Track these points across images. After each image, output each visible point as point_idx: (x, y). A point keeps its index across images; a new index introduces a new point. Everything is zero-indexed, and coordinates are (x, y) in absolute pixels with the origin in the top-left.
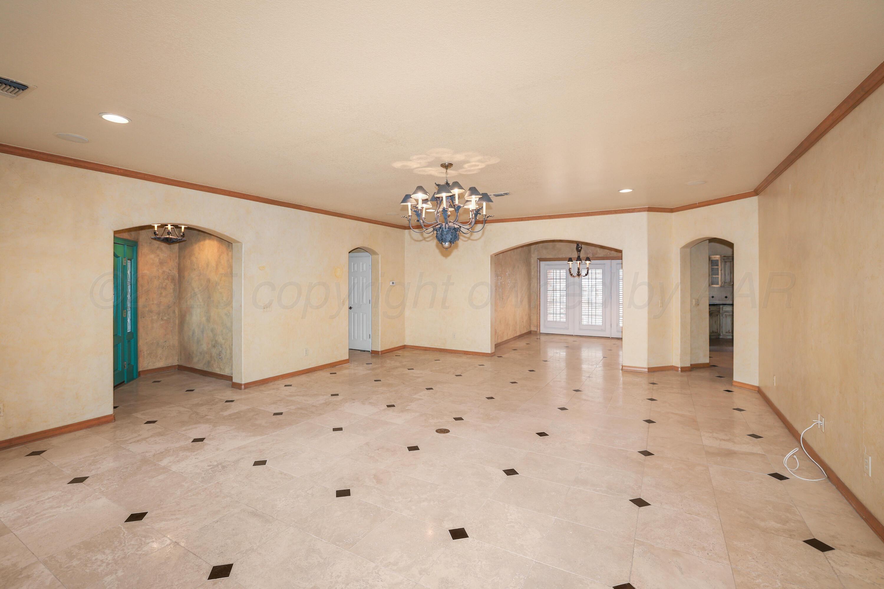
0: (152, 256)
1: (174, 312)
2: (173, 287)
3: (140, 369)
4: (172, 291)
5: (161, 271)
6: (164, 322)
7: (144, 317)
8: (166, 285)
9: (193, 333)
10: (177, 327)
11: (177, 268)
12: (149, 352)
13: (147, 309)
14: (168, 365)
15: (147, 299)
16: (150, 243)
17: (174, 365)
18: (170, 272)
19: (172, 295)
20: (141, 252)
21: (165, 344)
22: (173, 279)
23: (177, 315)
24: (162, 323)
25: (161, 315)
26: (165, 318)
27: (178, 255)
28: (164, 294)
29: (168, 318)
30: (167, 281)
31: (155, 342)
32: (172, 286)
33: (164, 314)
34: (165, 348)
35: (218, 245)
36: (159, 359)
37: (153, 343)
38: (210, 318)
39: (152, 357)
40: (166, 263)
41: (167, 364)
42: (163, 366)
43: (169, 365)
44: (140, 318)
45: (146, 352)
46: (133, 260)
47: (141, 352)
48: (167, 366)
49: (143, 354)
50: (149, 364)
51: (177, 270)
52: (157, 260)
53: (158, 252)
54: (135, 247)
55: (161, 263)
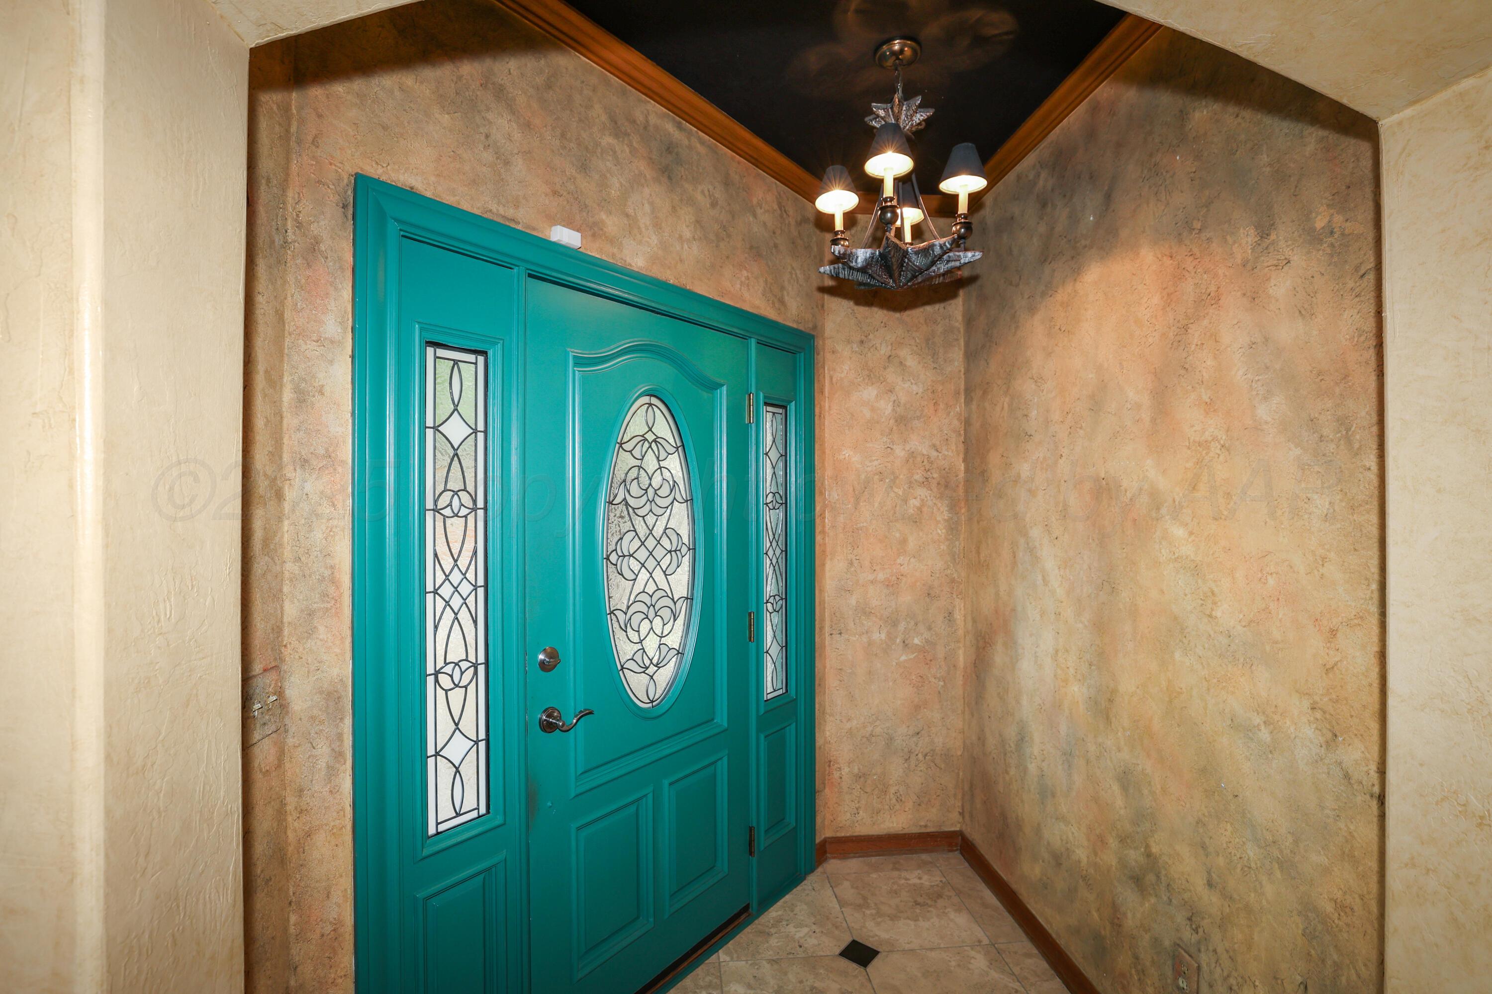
0: (870, 393)
1: (949, 616)
2: (946, 515)
3: (825, 831)
4: (941, 531)
5: (900, 452)
6: (912, 656)
7: (840, 634)
8: (920, 509)
9: (1022, 739)
10: (959, 681)
11: (962, 438)
12: (859, 769)
13: (853, 601)
14: (926, 826)
15: (851, 563)
16: (862, 342)
17: (946, 829)
18: (934, 454)
19: (943, 547)
20: (831, 378)
21: (916, 745)
22: (945, 485)
23: (961, 632)
24: (903, 658)
25: (902, 626)
26: (916, 641)
27: (962, 387)
28: (912, 544)
29: (927, 641)
30: (922, 492)
31: (878, 730)
32: (942, 513)
33: (912, 623)
34: (913, 758)
35: (1168, 262)
36: (894, 801)
37: (871, 735)
38: (1111, 701)
39: (868, 790)
40: (918, 418)
41: (923, 823)
42: (906, 831)
43: (928, 830)
44: (827, 635)
45: (847, 770)
46: (792, 407)
47: (829, 766)
48: (923, 830)
49: (836, 775)
50: (859, 817)
51: (961, 447)
52: (886, 407)
53: (892, 376)
54: (802, 354)
55: (902, 421)
